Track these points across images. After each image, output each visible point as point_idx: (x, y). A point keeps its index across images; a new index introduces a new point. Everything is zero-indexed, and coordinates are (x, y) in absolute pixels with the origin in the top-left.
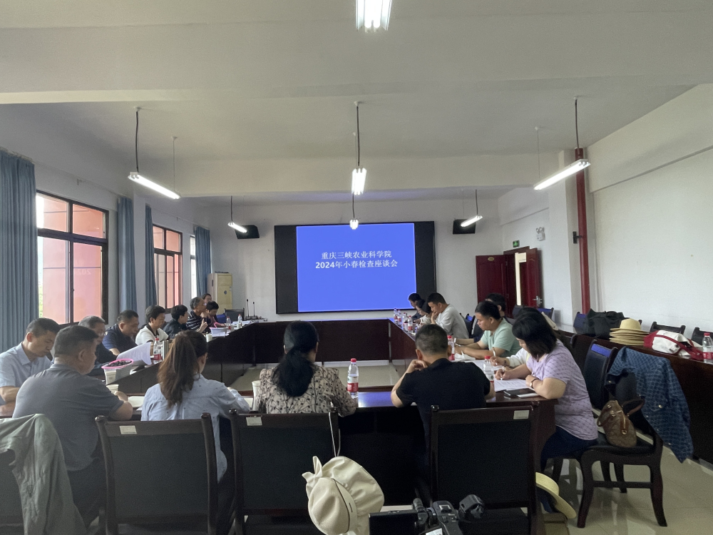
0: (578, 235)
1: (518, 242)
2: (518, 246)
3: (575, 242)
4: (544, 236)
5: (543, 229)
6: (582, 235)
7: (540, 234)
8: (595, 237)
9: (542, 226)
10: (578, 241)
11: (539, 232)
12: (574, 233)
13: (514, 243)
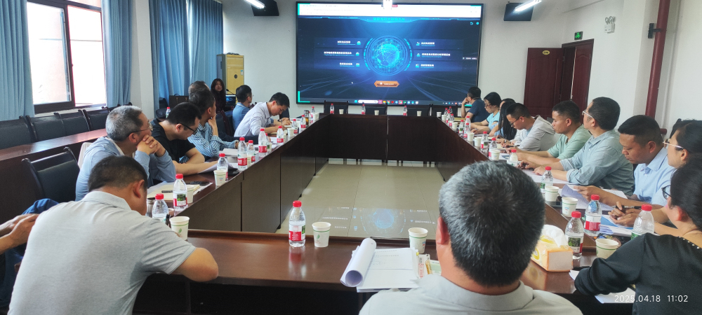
0: (655, 27)
1: (581, 33)
2: (581, 38)
3: (650, 36)
4: (614, 27)
5: (614, 20)
6: (660, 27)
7: (610, 25)
8: (676, 31)
9: (613, 16)
10: (654, 36)
11: (608, 22)
12: (651, 25)
13: (576, 34)
